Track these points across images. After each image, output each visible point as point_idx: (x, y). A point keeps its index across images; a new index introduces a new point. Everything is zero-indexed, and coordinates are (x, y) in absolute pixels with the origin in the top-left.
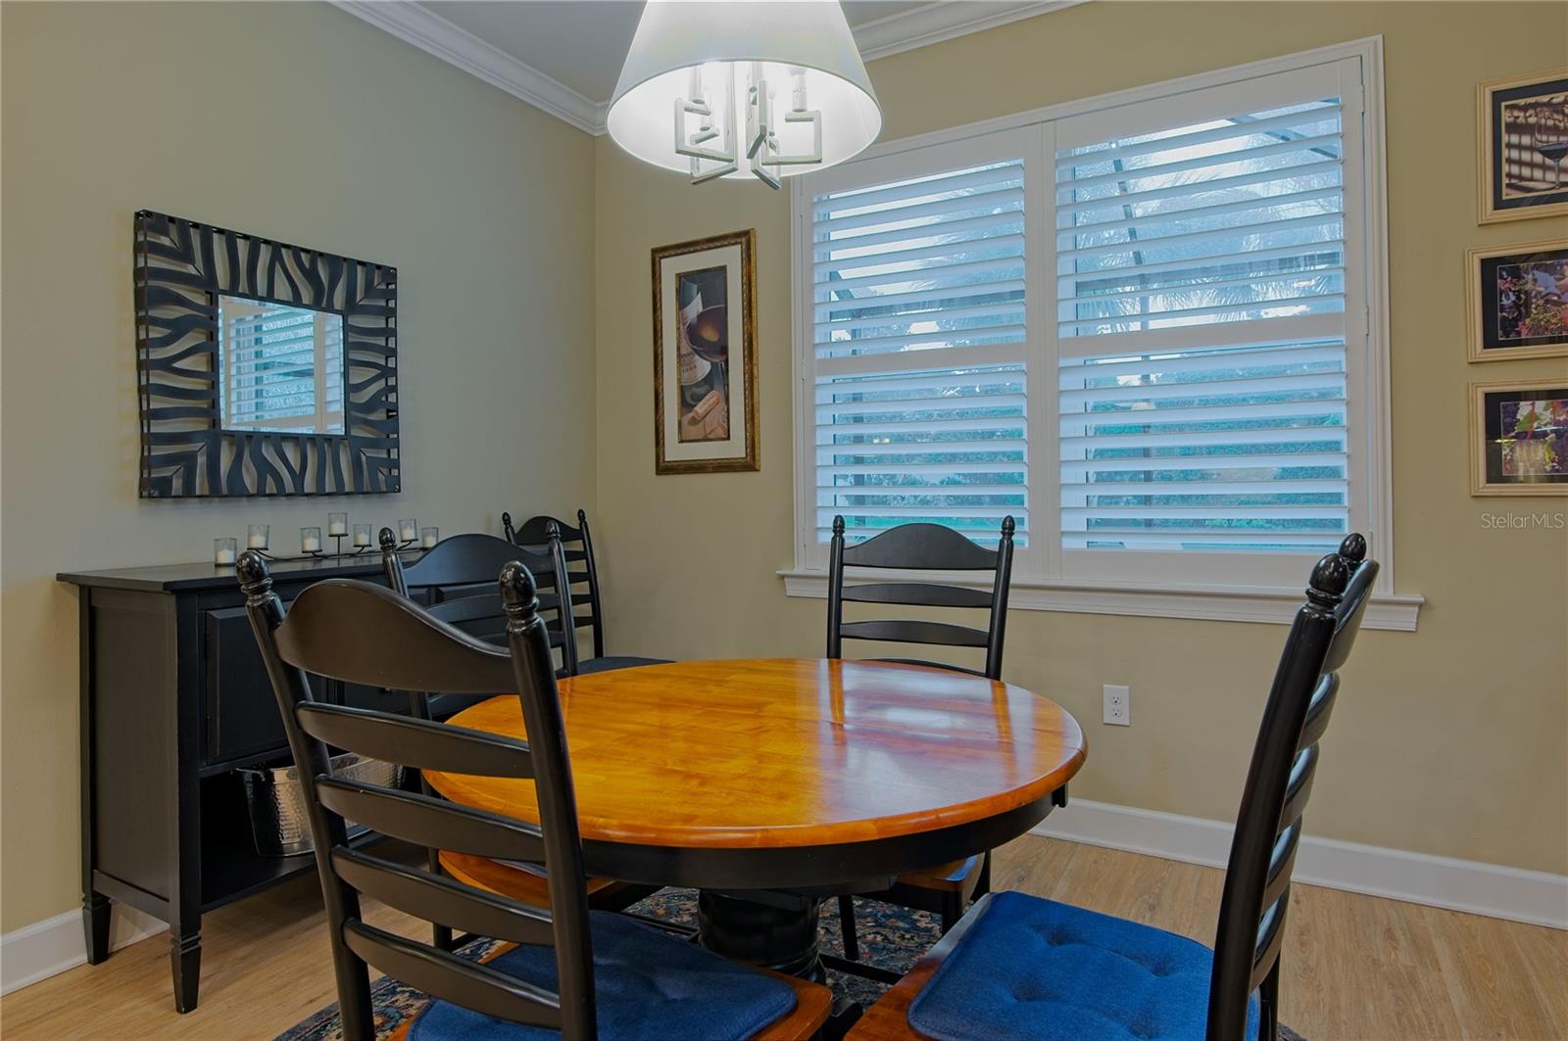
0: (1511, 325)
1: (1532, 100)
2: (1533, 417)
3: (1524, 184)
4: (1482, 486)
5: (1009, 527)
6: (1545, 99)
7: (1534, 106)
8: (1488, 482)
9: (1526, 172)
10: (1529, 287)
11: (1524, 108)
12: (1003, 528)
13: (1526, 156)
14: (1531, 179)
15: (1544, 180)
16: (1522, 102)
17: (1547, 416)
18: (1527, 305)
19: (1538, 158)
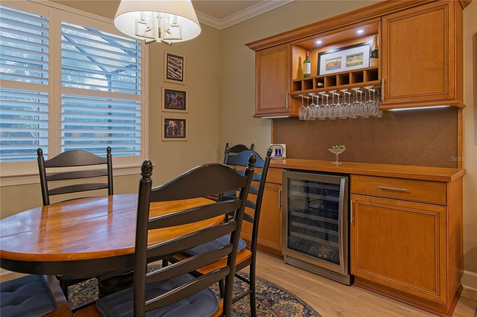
0: (168, 104)
1: (173, 58)
2: (171, 124)
3: (171, 75)
4: (164, 139)
5: (109, 150)
6: (174, 58)
7: (173, 59)
8: (165, 138)
9: (171, 72)
10: (171, 97)
11: (172, 59)
12: (107, 151)
13: (171, 69)
14: (172, 74)
15: (174, 75)
16: (171, 57)
17: (173, 124)
18: (171, 100)
19: (173, 70)
